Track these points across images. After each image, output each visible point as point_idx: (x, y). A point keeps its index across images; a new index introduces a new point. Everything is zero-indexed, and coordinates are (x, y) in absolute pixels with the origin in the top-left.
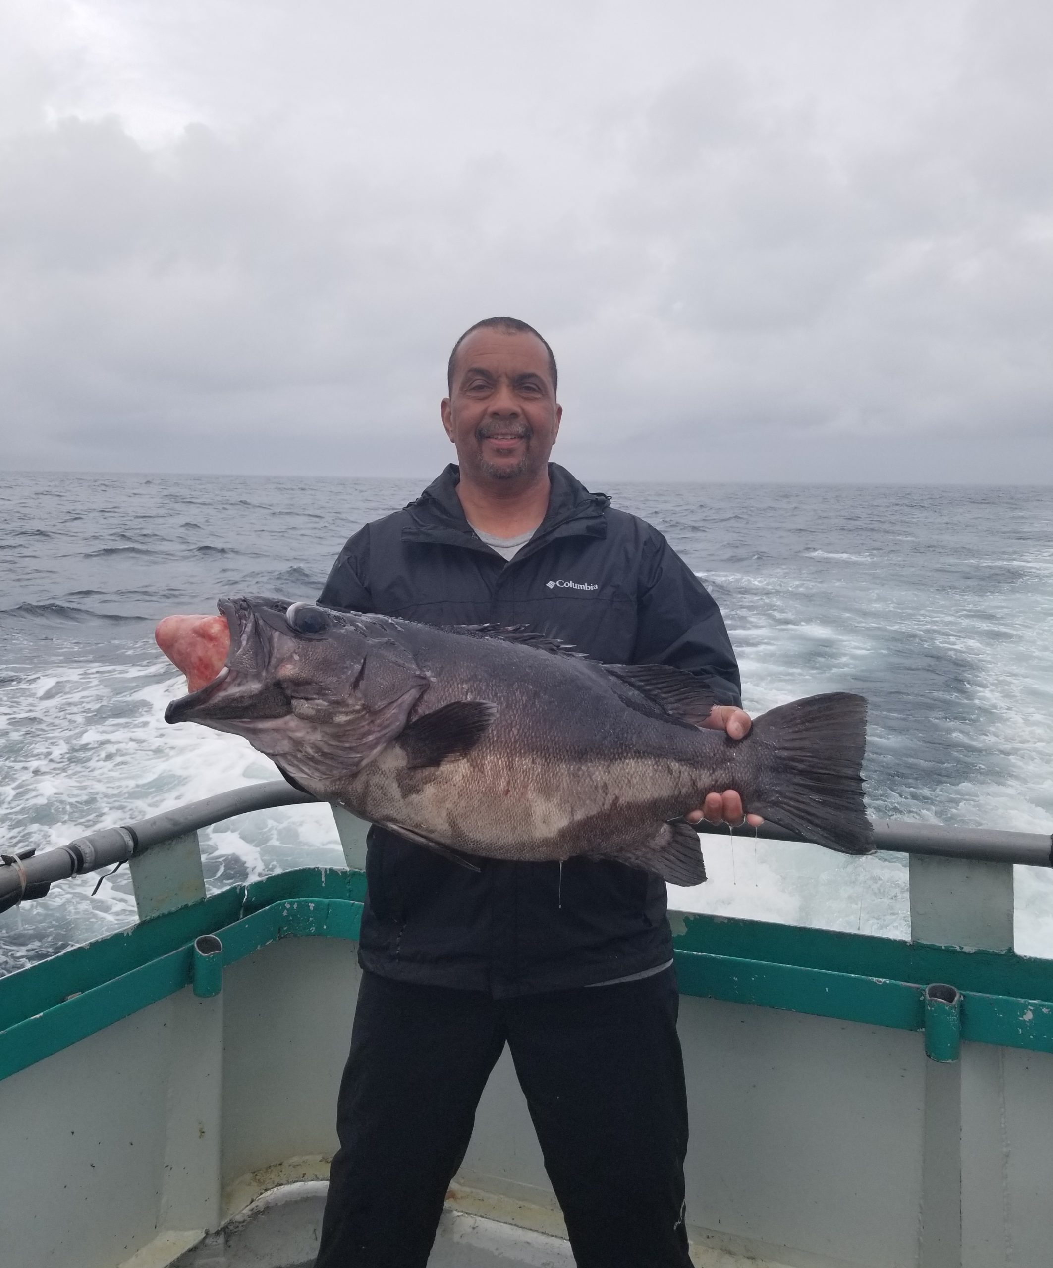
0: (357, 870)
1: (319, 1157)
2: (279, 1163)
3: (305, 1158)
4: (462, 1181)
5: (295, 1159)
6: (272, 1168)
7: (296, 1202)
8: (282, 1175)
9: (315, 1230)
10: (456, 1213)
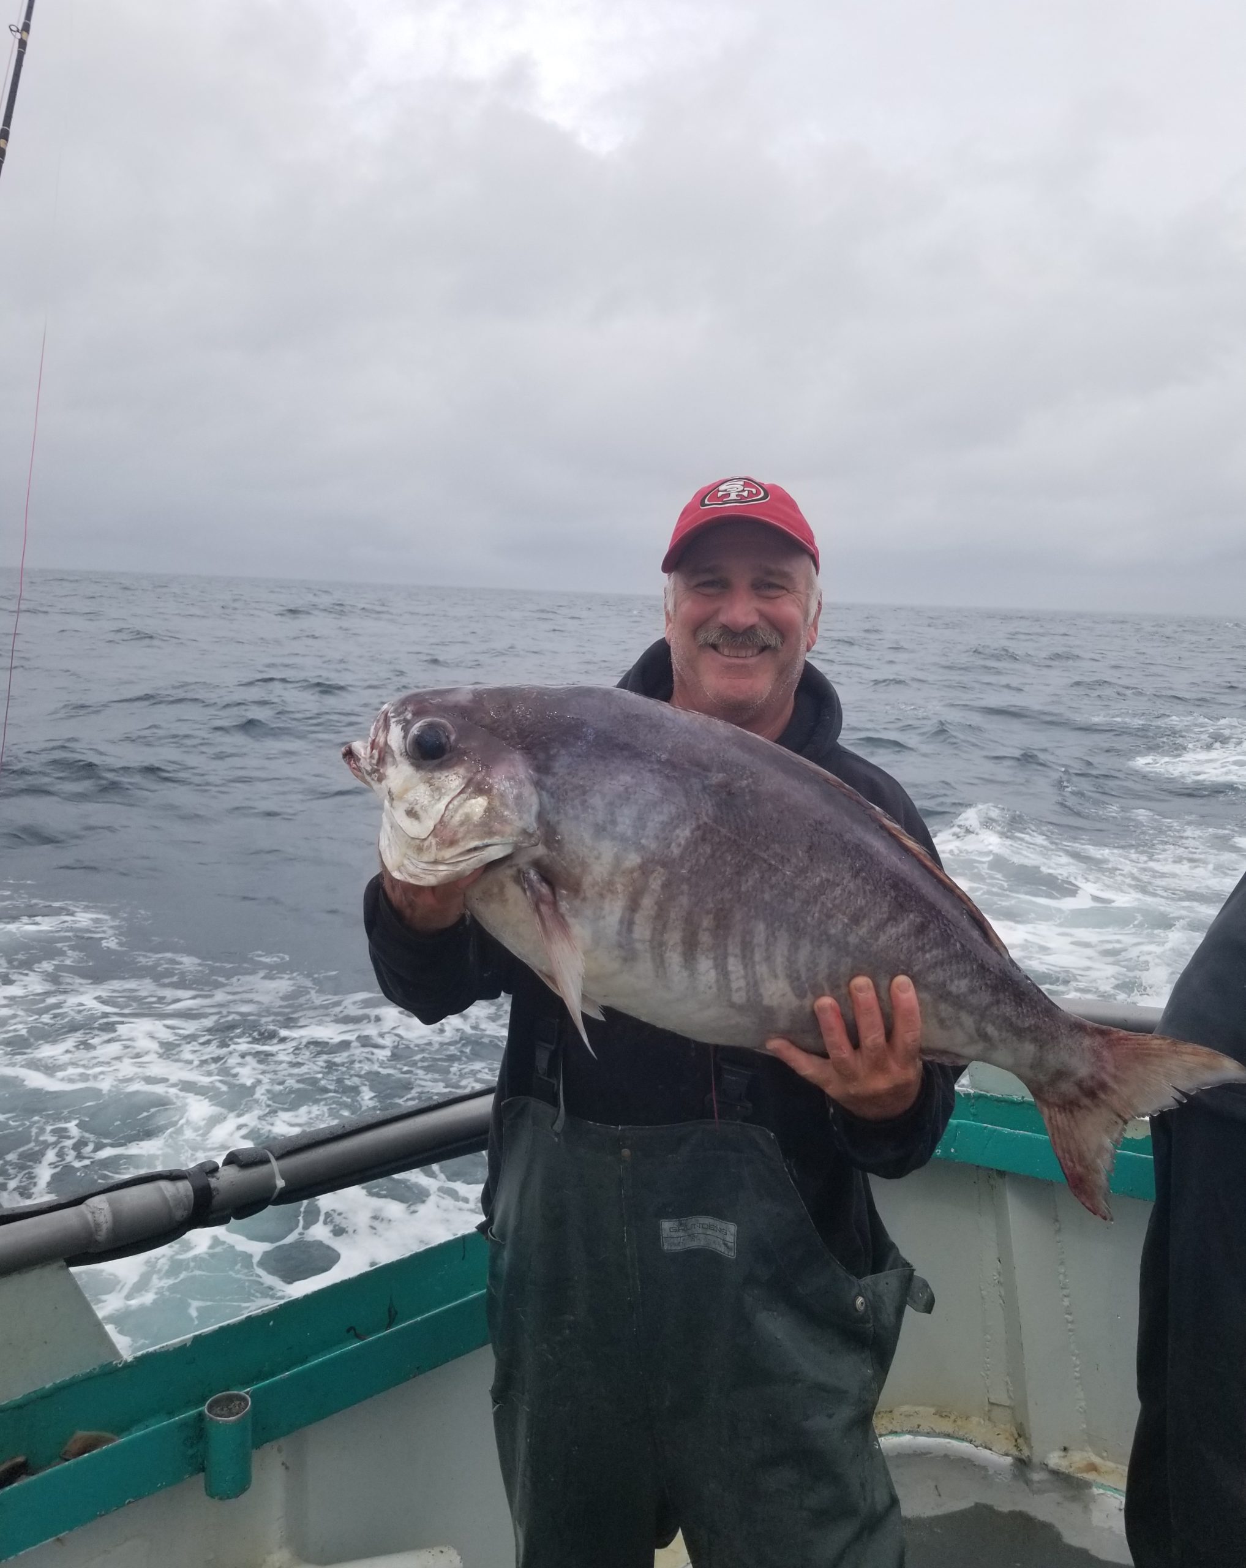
0: (982, 1093)
1: (933, 1410)
2: (888, 1410)
3: (917, 1409)
4: (1105, 1454)
5: (905, 1408)
6: (882, 1414)
7: (909, 1455)
8: (894, 1422)
9: (936, 1486)
10: (1096, 1491)
